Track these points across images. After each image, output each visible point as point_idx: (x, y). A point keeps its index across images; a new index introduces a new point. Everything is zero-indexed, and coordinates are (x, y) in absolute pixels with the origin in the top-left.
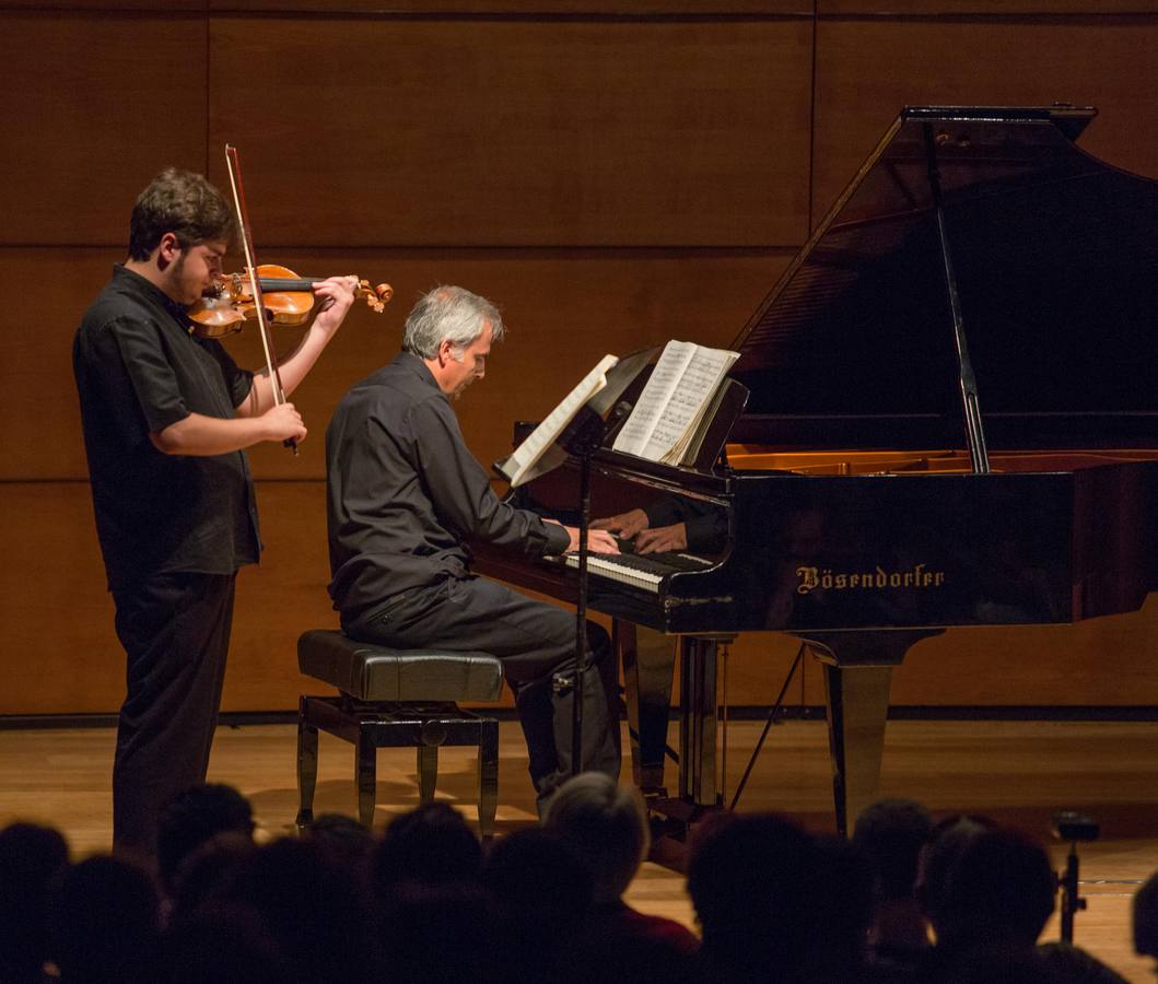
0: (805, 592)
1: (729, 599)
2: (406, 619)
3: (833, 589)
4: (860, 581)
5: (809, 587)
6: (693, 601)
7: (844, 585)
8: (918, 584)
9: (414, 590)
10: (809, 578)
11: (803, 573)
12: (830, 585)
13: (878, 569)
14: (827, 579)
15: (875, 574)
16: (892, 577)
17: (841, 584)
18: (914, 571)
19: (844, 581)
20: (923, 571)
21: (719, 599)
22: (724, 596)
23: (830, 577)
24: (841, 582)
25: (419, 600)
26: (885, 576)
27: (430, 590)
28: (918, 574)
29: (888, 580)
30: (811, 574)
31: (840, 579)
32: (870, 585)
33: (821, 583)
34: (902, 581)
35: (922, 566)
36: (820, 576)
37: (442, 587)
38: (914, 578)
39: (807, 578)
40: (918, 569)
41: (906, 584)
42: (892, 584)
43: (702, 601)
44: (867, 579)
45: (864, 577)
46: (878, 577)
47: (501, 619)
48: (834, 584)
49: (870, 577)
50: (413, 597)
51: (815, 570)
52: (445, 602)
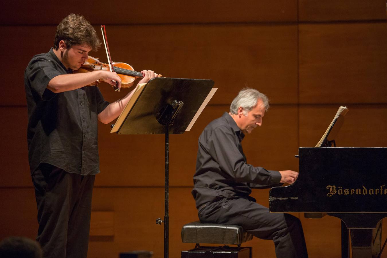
0: (331, 196)
1: (296, 198)
2: (207, 214)
3: (343, 195)
4: (355, 191)
5: (333, 194)
6: (281, 199)
7: (348, 193)
8: (381, 193)
9: (209, 203)
10: (332, 189)
11: (329, 188)
12: (342, 193)
13: (363, 187)
14: (340, 191)
15: (362, 189)
16: (370, 191)
17: (347, 193)
18: (380, 188)
19: (348, 192)
20: (384, 188)
21: (292, 198)
22: (295, 197)
23: (342, 190)
24: (347, 192)
25: (211, 207)
26: (366, 190)
27: (215, 203)
28: (381, 189)
29: (368, 192)
30: (333, 188)
31: (346, 191)
32: (360, 193)
33: (337, 192)
34: (374, 192)
35: (383, 186)
36: (337, 189)
37: (220, 202)
38: (380, 191)
39: (331, 190)
40: (381, 187)
41: (376, 193)
42: (370, 193)
43: (284, 199)
44: (358, 191)
45: (357, 190)
46: (363, 191)
47: (243, 215)
48: (344, 193)
49: (360, 190)
50: (208, 206)
51: (335, 187)
52: (221, 208)
